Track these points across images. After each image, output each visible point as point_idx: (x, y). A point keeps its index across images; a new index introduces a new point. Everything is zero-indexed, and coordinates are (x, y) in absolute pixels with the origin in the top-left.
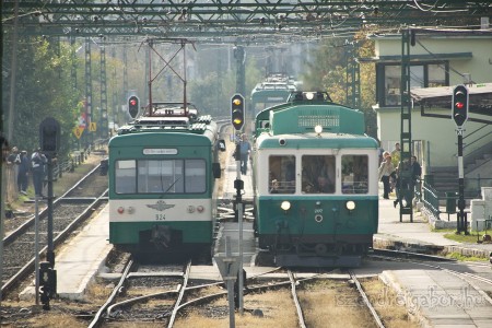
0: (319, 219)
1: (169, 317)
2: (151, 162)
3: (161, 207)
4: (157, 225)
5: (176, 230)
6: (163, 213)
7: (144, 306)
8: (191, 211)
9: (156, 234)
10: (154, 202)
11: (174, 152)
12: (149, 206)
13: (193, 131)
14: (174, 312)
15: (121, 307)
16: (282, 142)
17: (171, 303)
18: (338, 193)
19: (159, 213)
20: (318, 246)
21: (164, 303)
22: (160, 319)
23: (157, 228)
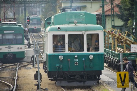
0: (76, 63)
1: (16, 70)
2: (6, 35)
3: (10, 48)
4: (8, 53)
5: (14, 54)
6: (10, 49)
7: (8, 68)
8: (18, 48)
9: (8, 56)
10: (7, 46)
11: (13, 32)
12: (6, 48)
13: (18, 26)
14: (17, 68)
15: (3, 68)
16: (59, 28)
17: (16, 67)
18: (85, 52)
19: (9, 49)
20: (76, 76)
21: (14, 67)
22: (14, 70)
23: (8, 54)
